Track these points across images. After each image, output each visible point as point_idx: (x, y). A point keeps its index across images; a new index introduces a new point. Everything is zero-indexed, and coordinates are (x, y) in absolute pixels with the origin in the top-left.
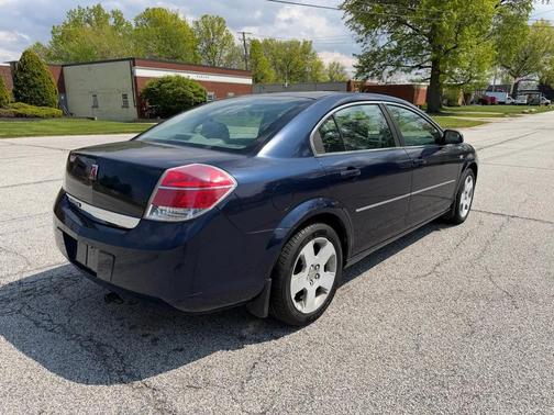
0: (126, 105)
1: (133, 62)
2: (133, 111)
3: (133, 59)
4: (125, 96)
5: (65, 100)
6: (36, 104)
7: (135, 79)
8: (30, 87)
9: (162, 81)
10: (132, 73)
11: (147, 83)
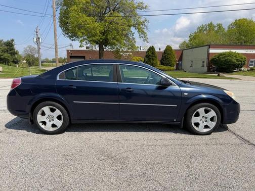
0: (203, 66)
1: (209, 46)
2: (206, 68)
3: (210, 45)
4: (204, 62)
5: (181, 64)
6: (167, 65)
7: (209, 54)
8: (166, 59)
9: (221, 54)
10: (208, 51)
11: (214, 55)
